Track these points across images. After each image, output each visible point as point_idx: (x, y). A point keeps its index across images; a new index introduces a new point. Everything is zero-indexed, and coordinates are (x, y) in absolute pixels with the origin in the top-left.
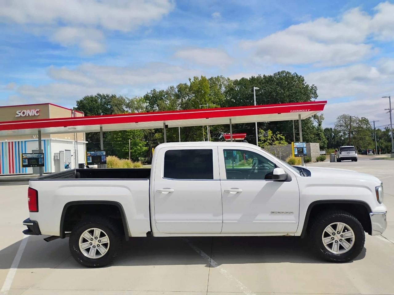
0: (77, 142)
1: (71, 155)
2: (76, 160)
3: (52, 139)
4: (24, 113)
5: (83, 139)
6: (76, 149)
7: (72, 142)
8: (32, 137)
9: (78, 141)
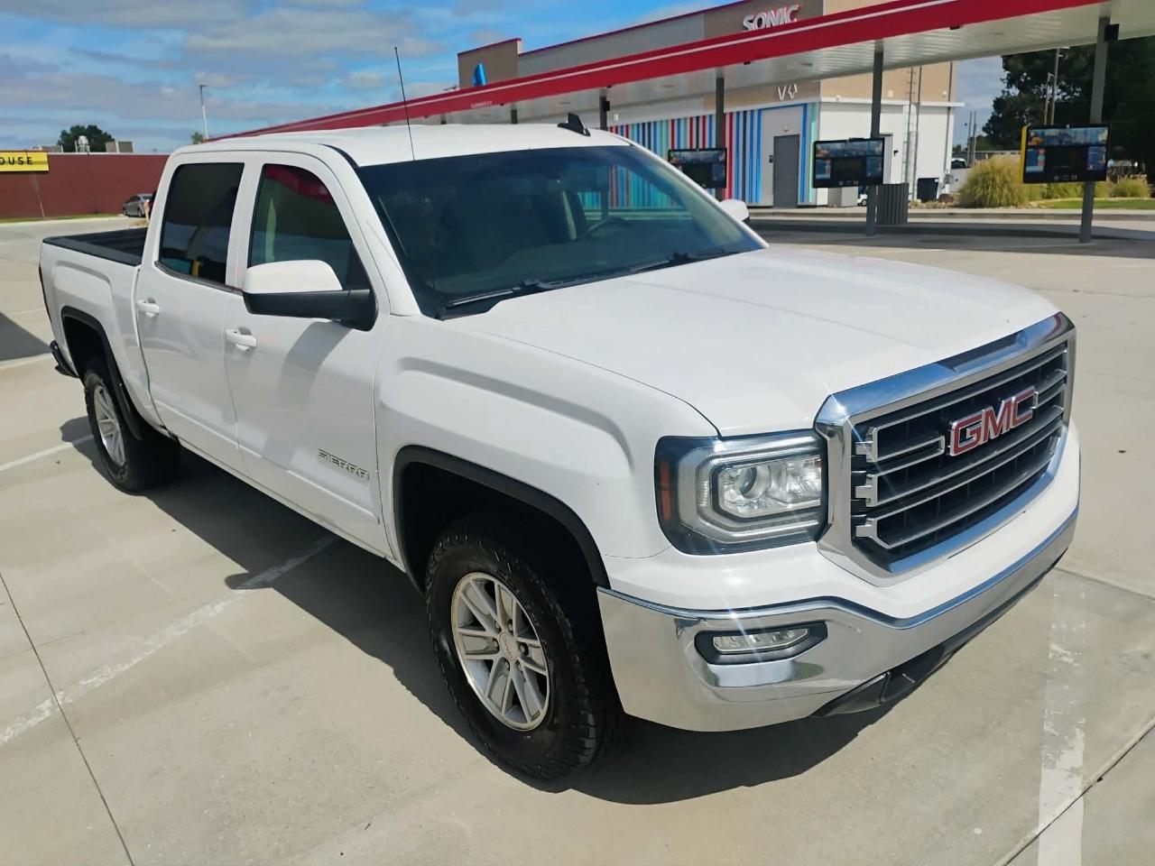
0: (918, 105)
1: (894, 149)
2: (907, 168)
3: (824, 99)
4: (760, 21)
5: (945, 93)
6: (913, 129)
7: (902, 106)
8: (776, 98)
9: (923, 103)
